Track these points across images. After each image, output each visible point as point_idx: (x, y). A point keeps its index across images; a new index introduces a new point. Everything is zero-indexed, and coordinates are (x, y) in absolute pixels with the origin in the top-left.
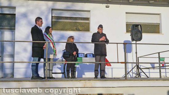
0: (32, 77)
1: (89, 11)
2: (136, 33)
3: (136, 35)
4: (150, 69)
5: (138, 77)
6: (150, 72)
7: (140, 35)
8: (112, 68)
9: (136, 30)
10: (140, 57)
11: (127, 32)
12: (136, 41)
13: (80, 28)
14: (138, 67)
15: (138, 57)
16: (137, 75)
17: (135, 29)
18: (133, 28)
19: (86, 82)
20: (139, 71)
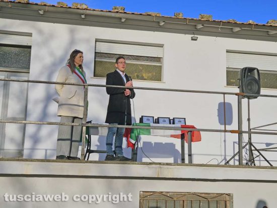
1: (161, 46)
2: (250, 84)
3: (249, 87)
7: (257, 87)
9: (249, 78)
11: (227, 85)
12: (249, 98)
13: (144, 75)
15: (250, 130)
16: (250, 161)
17: (247, 77)
18: (245, 73)
20: (252, 155)
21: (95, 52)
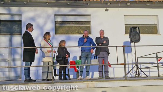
0: (25, 80)
1: (90, 15)
2: (134, 35)
3: (135, 37)
4: (150, 69)
5: (138, 76)
6: (150, 71)
7: (138, 36)
8: (114, 68)
10: (139, 57)
11: (126, 34)
12: (135, 42)
13: (81, 31)
14: (137, 67)
15: (137, 58)
16: (137, 75)
17: (133, 31)
18: (132, 30)
19: (89, 83)
20: (138, 71)
21: (55, 21)
